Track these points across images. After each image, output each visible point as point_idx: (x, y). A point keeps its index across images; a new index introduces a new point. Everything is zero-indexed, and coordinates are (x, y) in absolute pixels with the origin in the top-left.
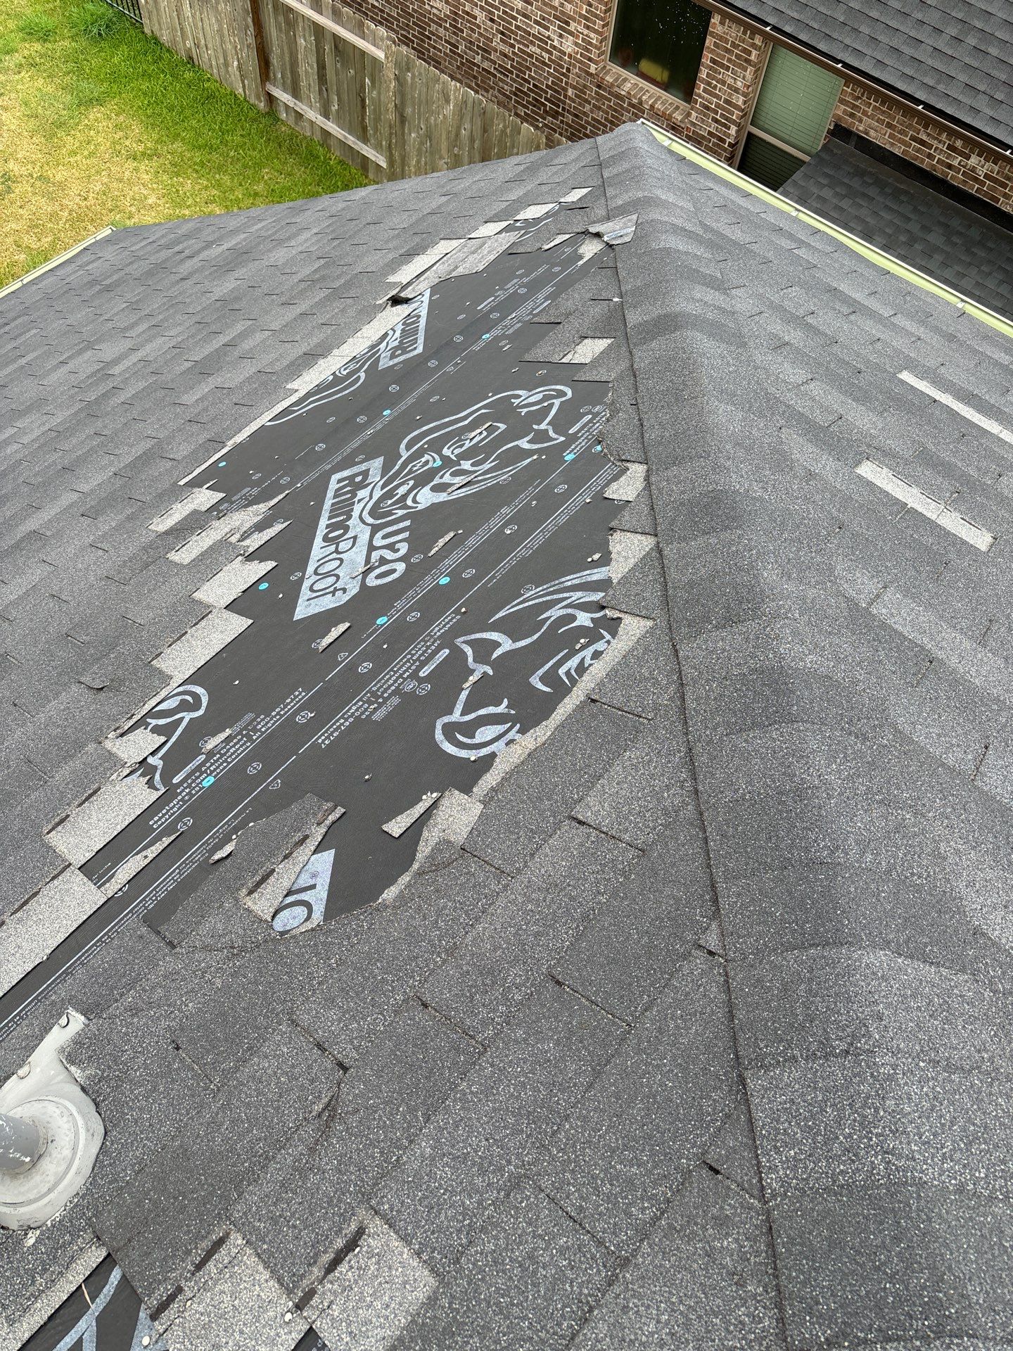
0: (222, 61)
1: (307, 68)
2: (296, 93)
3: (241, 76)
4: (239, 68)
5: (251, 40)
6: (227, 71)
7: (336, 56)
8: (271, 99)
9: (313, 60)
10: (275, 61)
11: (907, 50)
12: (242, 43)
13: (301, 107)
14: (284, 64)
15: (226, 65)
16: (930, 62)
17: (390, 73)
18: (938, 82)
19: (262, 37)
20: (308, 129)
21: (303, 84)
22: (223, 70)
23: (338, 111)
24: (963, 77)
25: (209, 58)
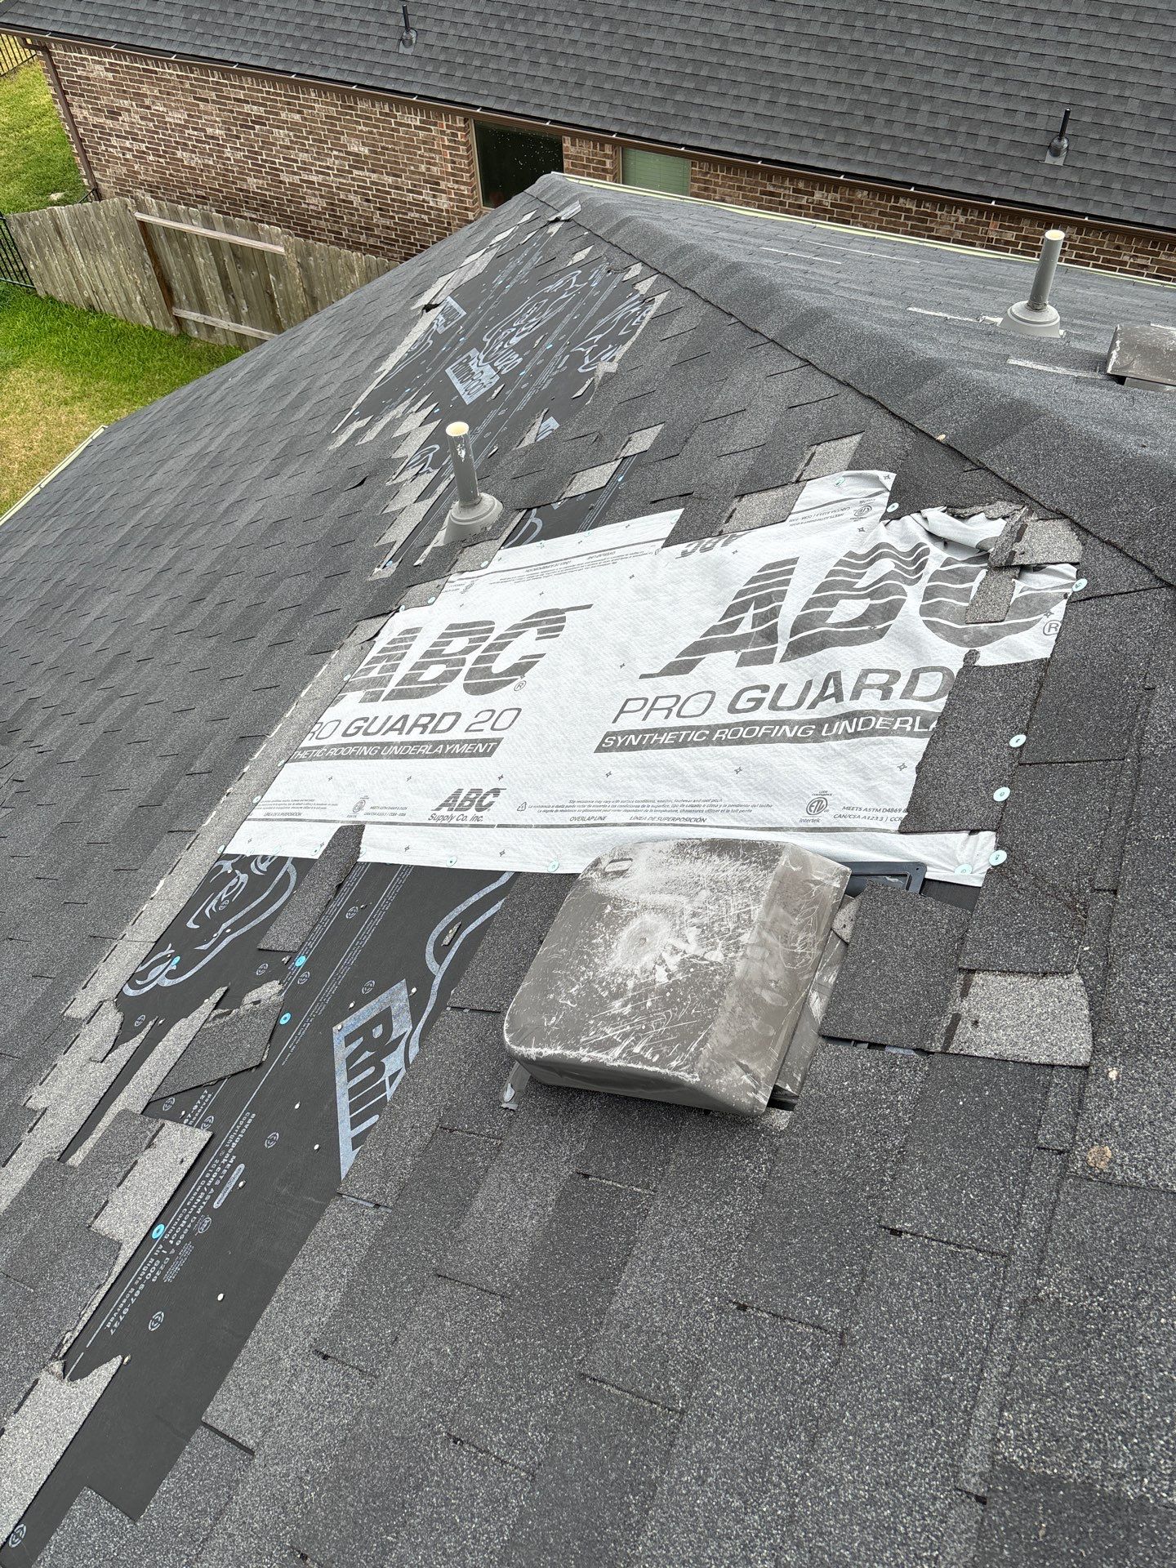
0: (124, 299)
1: (211, 283)
2: (203, 309)
3: (146, 308)
4: (143, 301)
5: (150, 272)
6: (131, 308)
7: (236, 263)
8: (179, 321)
9: (215, 274)
10: (176, 285)
11: (735, 122)
12: (141, 276)
13: (211, 320)
14: (187, 287)
15: (129, 302)
16: (755, 125)
17: (293, 263)
18: (768, 139)
19: (160, 267)
20: (222, 339)
21: (209, 298)
22: (126, 308)
23: (248, 313)
24: (786, 130)
25: (110, 301)
